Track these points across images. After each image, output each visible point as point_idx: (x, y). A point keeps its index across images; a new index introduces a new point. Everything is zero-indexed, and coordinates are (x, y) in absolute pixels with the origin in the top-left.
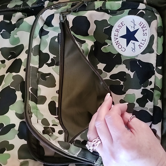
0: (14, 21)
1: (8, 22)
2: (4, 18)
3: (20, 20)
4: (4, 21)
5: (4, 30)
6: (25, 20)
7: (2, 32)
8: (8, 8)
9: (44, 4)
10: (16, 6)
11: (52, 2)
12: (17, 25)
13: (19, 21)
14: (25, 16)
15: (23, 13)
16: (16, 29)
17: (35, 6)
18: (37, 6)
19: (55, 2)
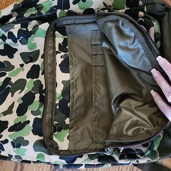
0: (30, 29)
1: (25, 29)
2: (22, 26)
3: (36, 27)
4: (22, 29)
5: (22, 37)
6: (39, 26)
7: (20, 39)
8: (25, 17)
9: (56, 12)
10: (32, 15)
11: (63, 10)
12: (33, 32)
13: (34, 29)
14: (40, 23)
15: (38, 21)
16: (32, 35)
17: (48, 14)
18: (50, 14)
19: (66, 11)
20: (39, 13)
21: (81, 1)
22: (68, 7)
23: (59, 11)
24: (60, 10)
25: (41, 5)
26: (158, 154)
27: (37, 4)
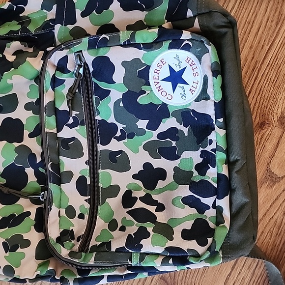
1: (0, 55)
6: (28, 60)
9: (54, 29)
10: (11, 32)
11: (65, 25)
14: (25, 46)
15: (23, 43)
17: (40, 32)
18: (43, 32)
19: (70, 27)
20: (24, 29)
21: (94, 11)
22: (74, 21)
23: (58, 27)
24: (60, 25)
25: (27, 17)
26: (221, 256)
27: (21, 15)
